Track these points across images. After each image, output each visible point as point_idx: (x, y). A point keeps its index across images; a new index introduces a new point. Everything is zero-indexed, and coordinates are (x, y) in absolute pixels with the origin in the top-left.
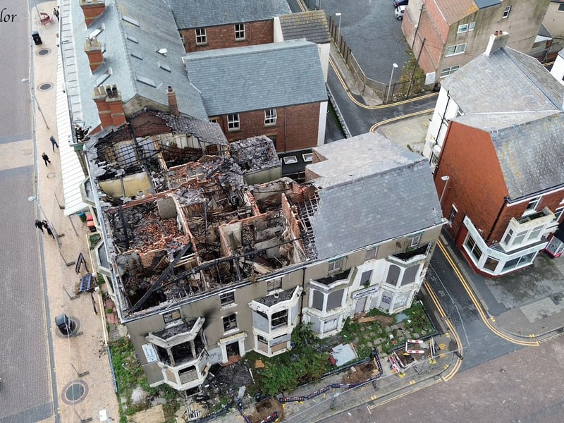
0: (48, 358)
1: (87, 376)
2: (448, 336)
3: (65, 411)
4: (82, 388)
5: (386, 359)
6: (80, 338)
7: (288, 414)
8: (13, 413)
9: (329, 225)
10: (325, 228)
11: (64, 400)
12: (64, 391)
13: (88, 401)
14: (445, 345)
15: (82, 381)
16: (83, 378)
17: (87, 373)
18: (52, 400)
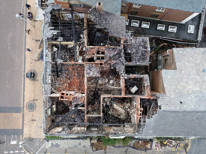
0: (23, 87)
1: (36, 101)
2: (187, 142)
3: (26, 113)
4: (34, 106)
5: (156, 141)
6: (36, 82)
7: (108, 148)
8: (7, 106)
9: (155, 124)
10: (152, 125)
11: (26, 108)
12: (27, 104)
13: (36, 112)
14: (183, 145)
15: (34, 103)
16: (35, 102)
17: (37, 100)
18: (22, 106)
